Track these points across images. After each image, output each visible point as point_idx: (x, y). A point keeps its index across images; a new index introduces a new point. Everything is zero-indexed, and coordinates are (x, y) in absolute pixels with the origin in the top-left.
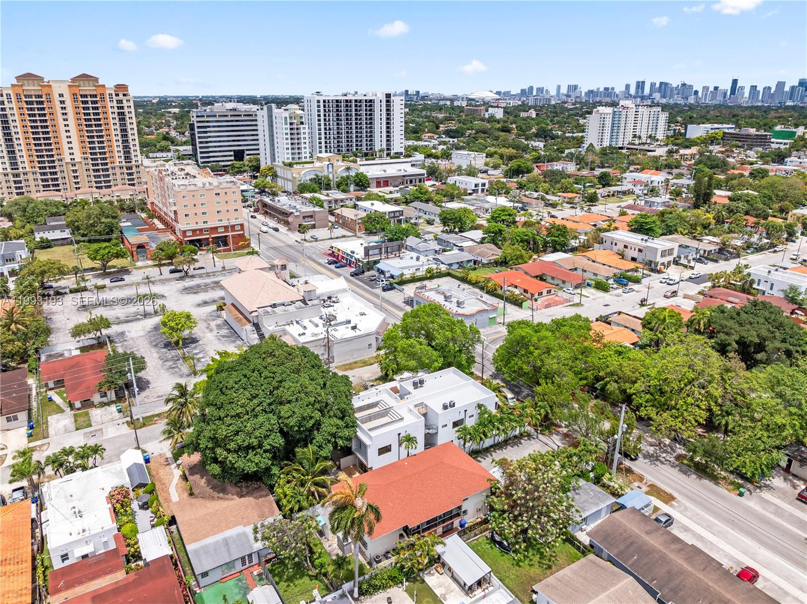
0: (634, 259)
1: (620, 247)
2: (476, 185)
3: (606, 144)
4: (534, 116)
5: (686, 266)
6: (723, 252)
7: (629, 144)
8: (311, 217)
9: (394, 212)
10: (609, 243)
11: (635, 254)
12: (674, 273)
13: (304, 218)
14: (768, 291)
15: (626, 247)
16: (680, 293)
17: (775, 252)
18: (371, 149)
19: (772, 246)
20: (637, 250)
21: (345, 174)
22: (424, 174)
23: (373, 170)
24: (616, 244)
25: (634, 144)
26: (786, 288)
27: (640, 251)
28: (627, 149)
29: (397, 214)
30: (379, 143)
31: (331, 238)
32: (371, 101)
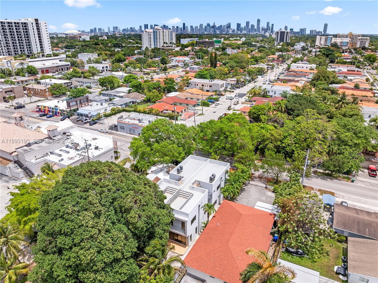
0: (207, 91)
1: (200, 86)
2: (103, 68)
3: (153, 47)
4: (106, 39)
5: (230, 91)
6: (239, 84)
7: (162, 47)
8: (11, 91)
9: (67, 83)
10: (194, 85)
11: (208, 88)
12: (228, 94)
13: (6, 92)
14: (273, 95)
15: (203, 85)
16: (240, 102)
17: (255, 82)
18: (31, 53)
19: (253, 79)
20: (209, 86)
21: (20, 67)
22: (69, 65)
23: (38, 64)
24: (197, 85)
25: (164, 47)
26: (282, 92)
27: (210, 86)
28: (162, 49)
29: (69, 84)
30: (36, 49)
31: (31, 103)
32: (25, 23)
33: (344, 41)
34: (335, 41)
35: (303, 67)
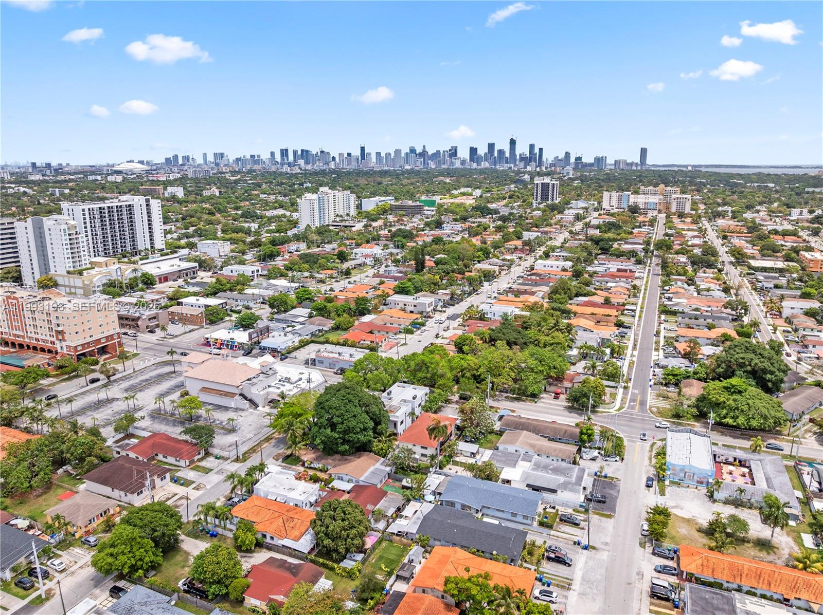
0: (411, 312)
1: (401, 305)
2: (253, 272)
3: (317, 224)
4: (218, 194)
5: (441, 311)
6: (454, 300)
7: (333, 221)
8: (155, 318)
10: (393, 304)
11: (412, 309)
12: (438, 316)
13: (149, 319)
14: (493, 317)
15: (405, 305)
16: (451, 327)
17: (478, 294)
18: (134, 248)
19: (474, 290)
20: (413, 306)
21: (132, 276)
22: (196, 267)
23: (152, 269)
24: (398, 304)
25: (336, 221)
26: (502, 314)
27: (415, 306)
28: (333, 226)
30: (142, 243)
31: (185, 333)
32: (130, 206)
33: (650, 201)
34: (636, 200)
35: (552, 267)
